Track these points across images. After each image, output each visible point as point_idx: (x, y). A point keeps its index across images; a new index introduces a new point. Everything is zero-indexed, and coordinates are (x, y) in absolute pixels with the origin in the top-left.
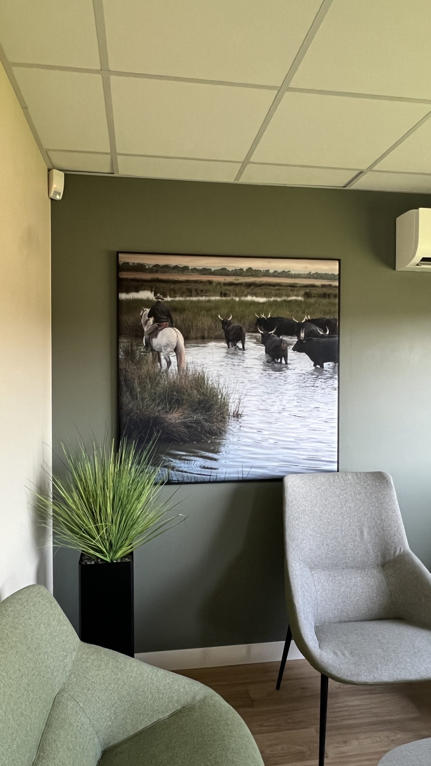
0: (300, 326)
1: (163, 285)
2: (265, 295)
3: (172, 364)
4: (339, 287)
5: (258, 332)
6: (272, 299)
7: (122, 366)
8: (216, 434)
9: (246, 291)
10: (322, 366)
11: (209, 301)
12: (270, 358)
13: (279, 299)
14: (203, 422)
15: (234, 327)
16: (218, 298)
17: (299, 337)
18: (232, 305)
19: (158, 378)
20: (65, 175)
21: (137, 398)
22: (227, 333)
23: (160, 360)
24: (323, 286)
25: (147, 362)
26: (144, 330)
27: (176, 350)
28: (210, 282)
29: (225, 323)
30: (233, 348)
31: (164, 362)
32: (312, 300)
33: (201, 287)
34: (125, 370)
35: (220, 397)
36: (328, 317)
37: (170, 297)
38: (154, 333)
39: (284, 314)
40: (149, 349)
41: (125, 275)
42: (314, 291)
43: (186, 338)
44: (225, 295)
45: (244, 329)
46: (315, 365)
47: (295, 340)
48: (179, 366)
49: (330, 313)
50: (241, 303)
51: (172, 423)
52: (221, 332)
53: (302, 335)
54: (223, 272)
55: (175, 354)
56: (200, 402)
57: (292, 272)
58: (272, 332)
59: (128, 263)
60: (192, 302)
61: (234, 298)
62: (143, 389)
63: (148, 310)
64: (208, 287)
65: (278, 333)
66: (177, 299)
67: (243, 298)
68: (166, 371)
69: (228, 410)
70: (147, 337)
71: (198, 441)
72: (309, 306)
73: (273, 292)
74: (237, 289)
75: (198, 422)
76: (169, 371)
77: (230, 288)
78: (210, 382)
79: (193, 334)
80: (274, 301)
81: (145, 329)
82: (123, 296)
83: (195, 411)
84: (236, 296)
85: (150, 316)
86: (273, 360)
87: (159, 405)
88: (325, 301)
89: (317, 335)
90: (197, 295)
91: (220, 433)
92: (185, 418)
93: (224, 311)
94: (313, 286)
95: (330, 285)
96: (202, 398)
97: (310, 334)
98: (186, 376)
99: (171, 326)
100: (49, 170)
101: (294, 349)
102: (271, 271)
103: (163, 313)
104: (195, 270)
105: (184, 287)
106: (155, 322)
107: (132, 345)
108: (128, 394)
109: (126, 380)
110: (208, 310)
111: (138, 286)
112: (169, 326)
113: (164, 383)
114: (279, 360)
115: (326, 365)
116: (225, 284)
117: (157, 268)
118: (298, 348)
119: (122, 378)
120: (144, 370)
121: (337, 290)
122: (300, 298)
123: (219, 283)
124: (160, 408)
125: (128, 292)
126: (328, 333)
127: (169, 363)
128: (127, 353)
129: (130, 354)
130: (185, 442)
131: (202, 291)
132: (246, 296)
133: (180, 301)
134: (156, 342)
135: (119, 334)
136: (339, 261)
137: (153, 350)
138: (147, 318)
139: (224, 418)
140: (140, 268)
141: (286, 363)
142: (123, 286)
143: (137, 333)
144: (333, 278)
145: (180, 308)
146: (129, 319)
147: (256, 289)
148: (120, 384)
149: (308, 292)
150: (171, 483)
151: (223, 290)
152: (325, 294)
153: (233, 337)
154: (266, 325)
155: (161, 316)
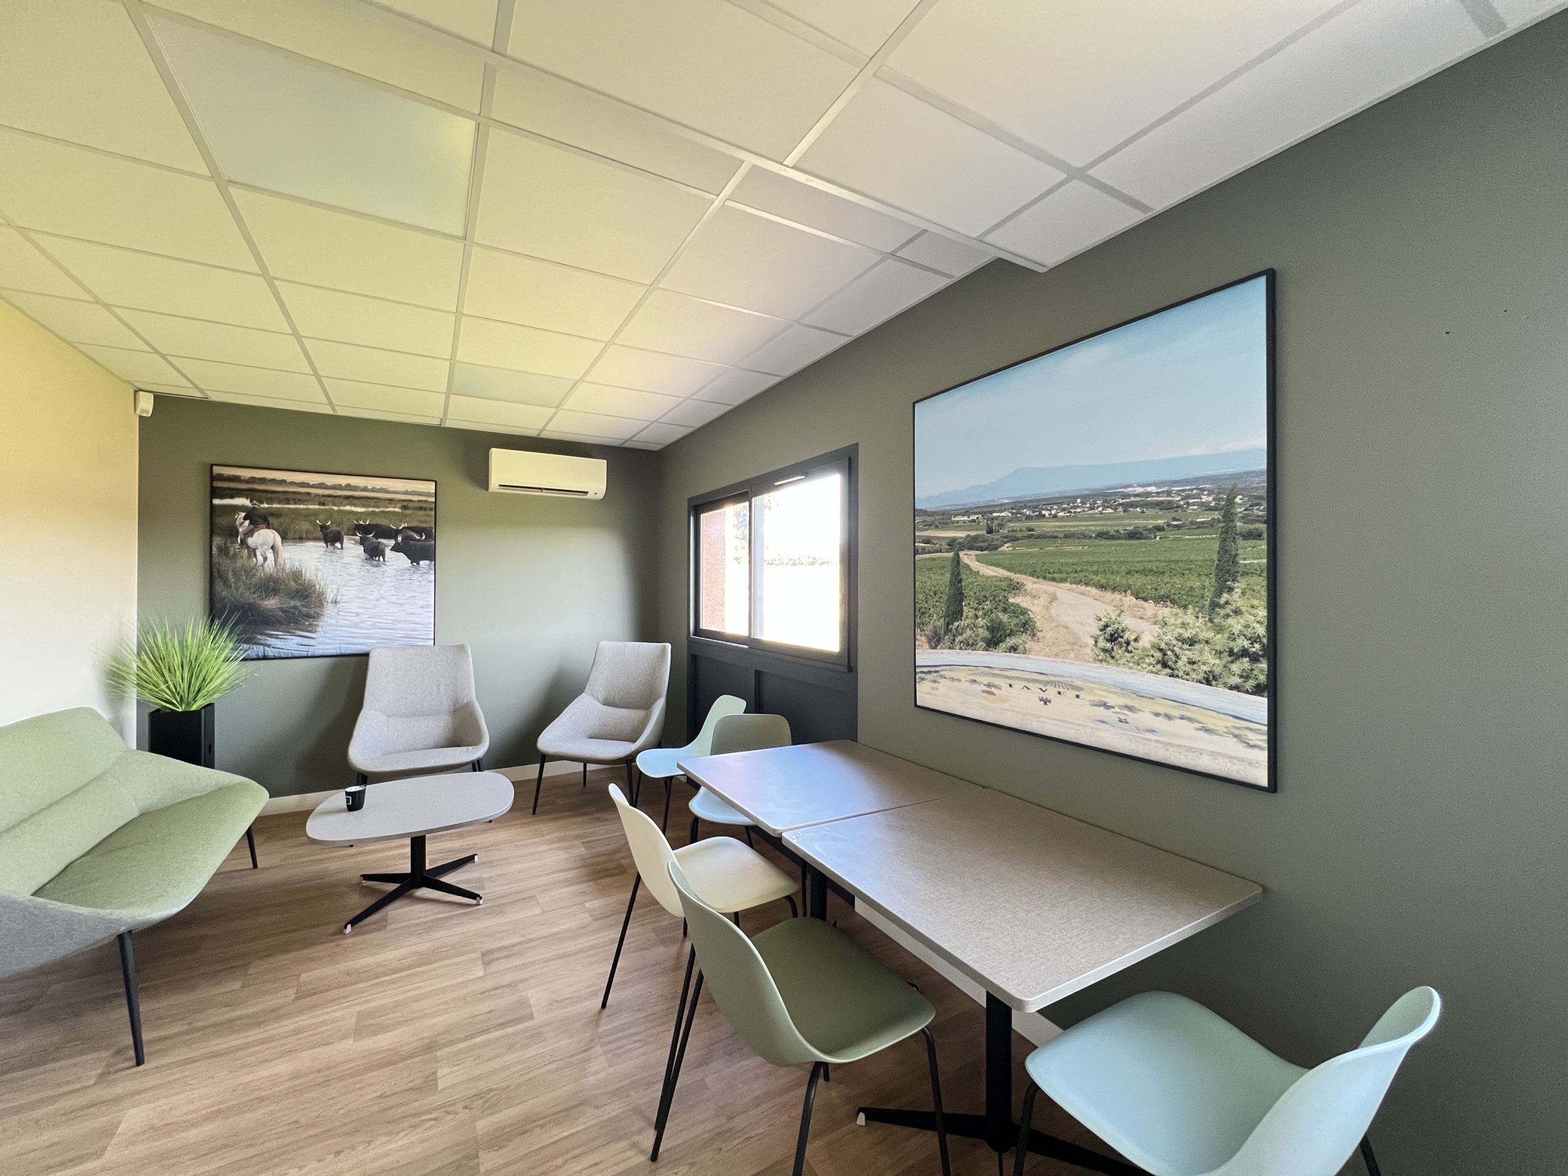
0: (398, 532)
1: (258, 494)
2: (363, 506)
3: (269, 559)
4: (435, 502)
5: (357, 535)
6: (371, 509)
7: (215, 560)
8: (314, 617)
9: (345, 501)
10: (418, 564)
11: (307, 509)
12: (369, 557)
13: (377, 510)
14: (300, 608)
15: (332, 531)
16: (317, 507)
17: (396, 540)
18: (330, 514)
19: (254, 570)
20: (156, 397)
21: (231, 587)
22: (325, 535)
23: (255, 556)
24: (419, 501)
25: (242, 557)
26: (238, 531)
27: (273, 548)
28: (309, 494)
29: (323, 528)
30: (332, 547)
31: (260, 558)
32: (409, 512)
33: (299, 497)
34: (219, 564)
35: (318, 587)
36: (424, 525)
37: (267, 504)
38: (250, 533)
39: (383, 522)
40: (245, 546)
41: (218, 484)
42: (411, 505)
43: (284, 538)
44: (324, 504)
45: (343, 533)
46: (412, 563)
47: (392, 542)
48: (275, 561)
49: (426, 522)
50: (339, 511)
51: (268, 609)
52: (319, 534)
53: (400, 539)
54: (322, 486)
55: (271, 551)
56: (297, 591)
57: (390, 489)
58: (371, 535)
59: (222, 474)
60: (289, 509)
61: (333, 507)
62: (238, 580)
63: (243, 514)
64: (305, 498)
65: (376, 536)
66: (275, 506)
67: (342, 508)
68: (262, 565)
69: (326, 598)
70: (243, 536)
71: (295, 623)
72: (406, 516)
73: (372, 504)
74: (336, 500)
75: (295, 608)
76: (266, 565)
77: (329, 499)
78: (308, 575)
79: (290, 535)
80: (373, 511)
81: (241, 530)
82: (216, 502)
83: (292, 598)
84: (335, 505)
85: (245, 518)
86: (372, 557)
87: (254, 593)
88: (420, 513)
89: (414, 539)
90: (295, 503)
91: (318, 616)
92: (281, 604)
93: (322, 517)
94: (410, 501)
95: (426, 501)
96: (299, 587)
98: (283, 569)
99: (268, 527)
100: (136, 392)
101: (391, 550)
102: (370, 487)
103: (260, 517)
104: (292, 484)
105: (282, 497)
106: (250, 524)
107: (225, 544)
108: (221, 584)
109: (219, 572)
110: (307, 516)
111: (233, 493)
112: (266, 528)
113: (260, 574)
114: (377, 558)
115: (421, 563)
116: (323, 496)
117: (253, 480)
118: (395, 549)
119: (215, 571)
120: (239, 563)
121: (434, 505)
122: (397, 510)
123: (317, 495)
124: (255, 596)
125: (221, 497)
126: (424, 537)
127: (265, 559)
128: (220, 549)
129: (224, 551)
130: (281, 623)
131: (300, 500)
132: (345, 506)
133: (276, 508)
134: (251, 541)
135: (212, 533)
136: (436, 482)
137: (248, 547)
138: (242, 521)
139: (322, 604)
140: (234, 479)
141: (384, 561)
142: (215, 493)
143: (233, 532)
144: (429, 495)
145: (277, 514)
146: (222, 521)
147: (355, 501)
148: (213, 575)
149: (405, 505)
150: (265, 658)
151: (322, 500)
152: (421, 507)
153: (332, 538)
154: (365, 530)
155: (257, 519)
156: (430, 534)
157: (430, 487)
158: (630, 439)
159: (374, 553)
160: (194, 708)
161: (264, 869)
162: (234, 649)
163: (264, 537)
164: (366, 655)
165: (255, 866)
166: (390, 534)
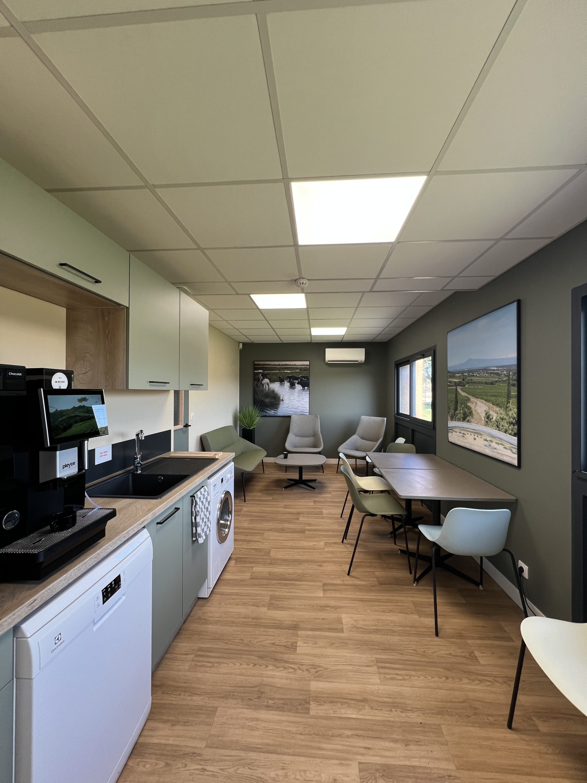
0: (299, 378)
1: (264, 369)
2: (290, 370)
5: (288, 380)
7: (255, 388)
8: (277, 405)
9: (285, 369)
11: (276, 372)
15: (282, 378)
16: (278, 371)
18: (281, 373)
20: (243, 344)
21: (258, 396)
22: (280, 380)
24: (305, 368)
27: (268, 384)
28: (276, 368)
29: (280, 377)
31: (265, 387)
32: (302, 371)
33: (273, 369)
35: (278, 395)
36: (306, 376)
38: (262, 380)
39: (295, 375)
41: (255, 366)
42: (302, 369)
43: (270, 381)
44: (280, 371)
45: (284, 379)
46: (303, 388)
47: (297, 381)
48: (268, 388)
49: (306, 374)
50: (284, 372)
51: (267, 402)
52: (278, 380)
53: (299, 380)
54: (279, 365)
57: (297, 364)
58: (291, 379)
59: (257, 364)
60: (271, 372)
62: (260, 393)
65: (293, 380)
69: (280, 399)
71: (273, 406)
72: (301, 373)
73: (292, 370)
74: (283, 369)
75: (273, 402)
77: (281, 369)
78: (276, 392)
79: (271, 380)
80: (292, 372)
81: (260, 379)
82: (255, 371)
83: (272, 399)
84: (282, 371)
85: (261, 376)
87: (263, 397)
88: (305, 371)
89: (303, 380)
90: (273, 371)
92: (270, 400)
93: (279, 374)
94: (302, 368)
95: (307, 367)
96: (274, 396)
97: (301, 380)
98: (270, 390)
99: (267, 378)
100: (239, 343)
102: (291, 364)
104: (272, 365)
105: (270, 369)
106: (263, 377)
108: (256, 394)
110: (276, 374)
111: (259, 369)
115: (305, 388)
117: (263, 365)
118: (298, 383)
121: (309, 369)
122: (299, 371)
123: (278, 368)
125: (256, 370)
126: (306, 379)
127: (266, 387)
128: (256, 385)
129: (257, 385)
130: (270, 406)
134: (263, 382)
135: (254, 380)
136: (309, 361)
137: (262, 384)
139: (279, 401)
140: (259, 365)
141: (295, 387)
142: (255, 369)
143: (258, 380)
144: (307, 365)
145: (268, 374)
146: (256, 377)
147: (287, 369)
148: (255, 392)
149: (301, 369)
150: (266, 416)
151: (279, 369)
152: (305, 370)
153: (281, 381)
154: (289, 378)
155: (265, 376)
156: (308, 378)
157: (308, 363)
158: (373, 339)
159: (292, 386)
160: (251, 429)
161: (266, 474)
162: (259, 413)
163: (266, 381)
164: (290, 417)
165: (264, 473)
166: (297, 379)
